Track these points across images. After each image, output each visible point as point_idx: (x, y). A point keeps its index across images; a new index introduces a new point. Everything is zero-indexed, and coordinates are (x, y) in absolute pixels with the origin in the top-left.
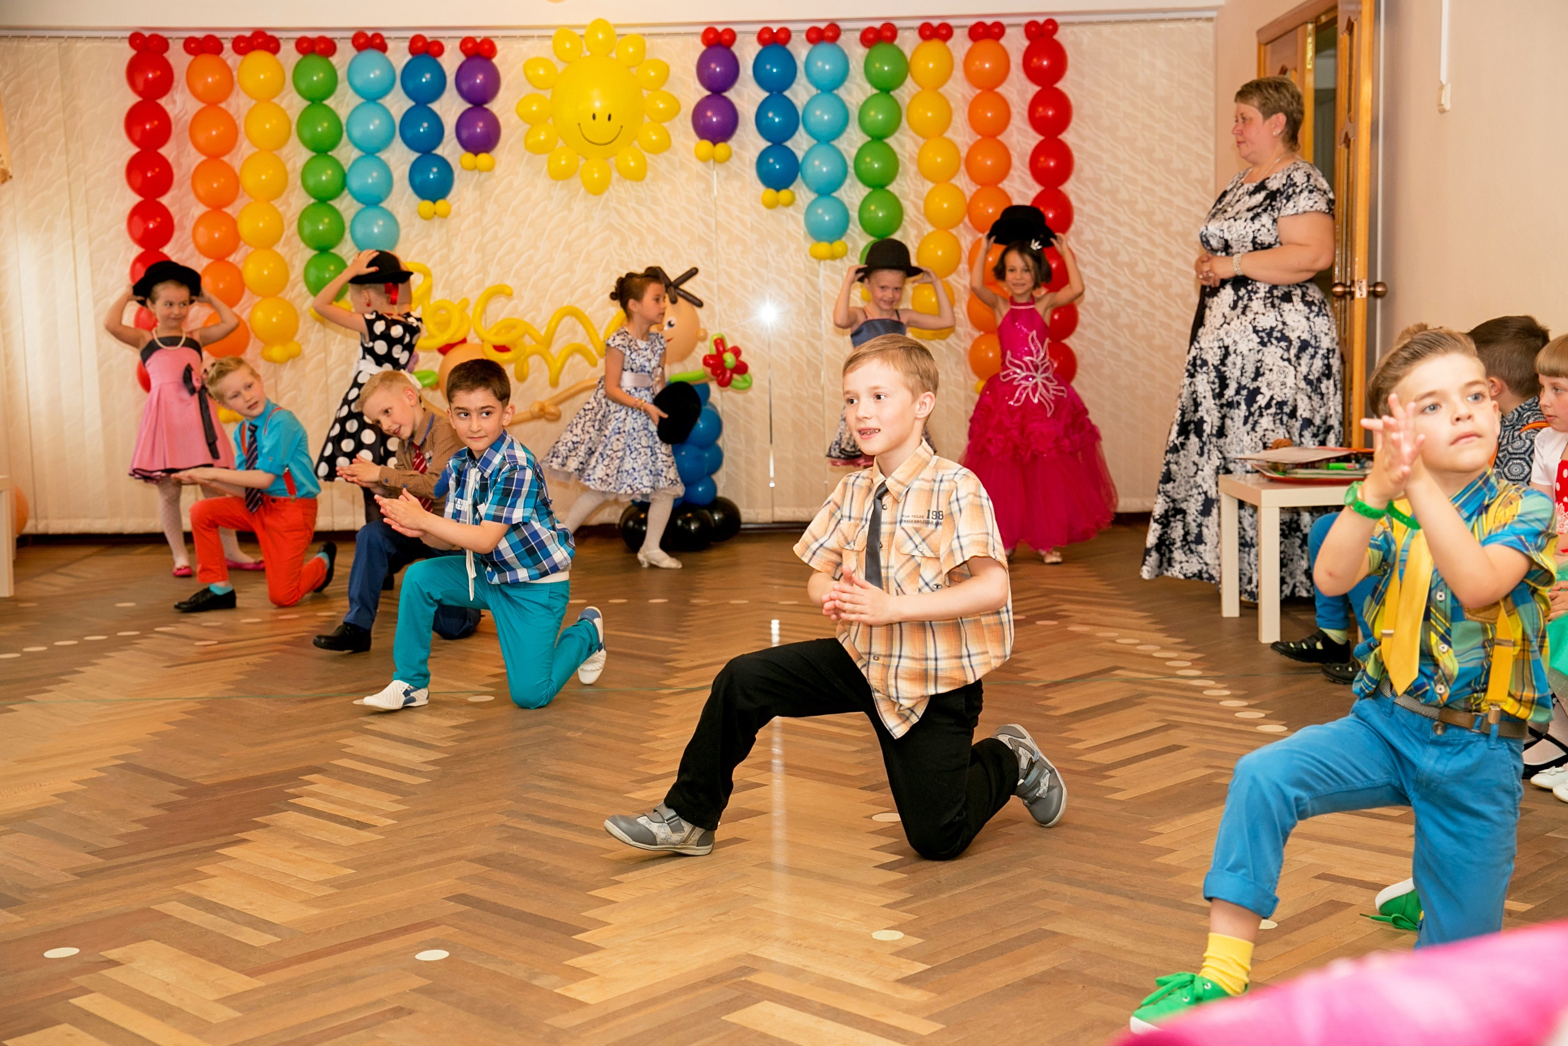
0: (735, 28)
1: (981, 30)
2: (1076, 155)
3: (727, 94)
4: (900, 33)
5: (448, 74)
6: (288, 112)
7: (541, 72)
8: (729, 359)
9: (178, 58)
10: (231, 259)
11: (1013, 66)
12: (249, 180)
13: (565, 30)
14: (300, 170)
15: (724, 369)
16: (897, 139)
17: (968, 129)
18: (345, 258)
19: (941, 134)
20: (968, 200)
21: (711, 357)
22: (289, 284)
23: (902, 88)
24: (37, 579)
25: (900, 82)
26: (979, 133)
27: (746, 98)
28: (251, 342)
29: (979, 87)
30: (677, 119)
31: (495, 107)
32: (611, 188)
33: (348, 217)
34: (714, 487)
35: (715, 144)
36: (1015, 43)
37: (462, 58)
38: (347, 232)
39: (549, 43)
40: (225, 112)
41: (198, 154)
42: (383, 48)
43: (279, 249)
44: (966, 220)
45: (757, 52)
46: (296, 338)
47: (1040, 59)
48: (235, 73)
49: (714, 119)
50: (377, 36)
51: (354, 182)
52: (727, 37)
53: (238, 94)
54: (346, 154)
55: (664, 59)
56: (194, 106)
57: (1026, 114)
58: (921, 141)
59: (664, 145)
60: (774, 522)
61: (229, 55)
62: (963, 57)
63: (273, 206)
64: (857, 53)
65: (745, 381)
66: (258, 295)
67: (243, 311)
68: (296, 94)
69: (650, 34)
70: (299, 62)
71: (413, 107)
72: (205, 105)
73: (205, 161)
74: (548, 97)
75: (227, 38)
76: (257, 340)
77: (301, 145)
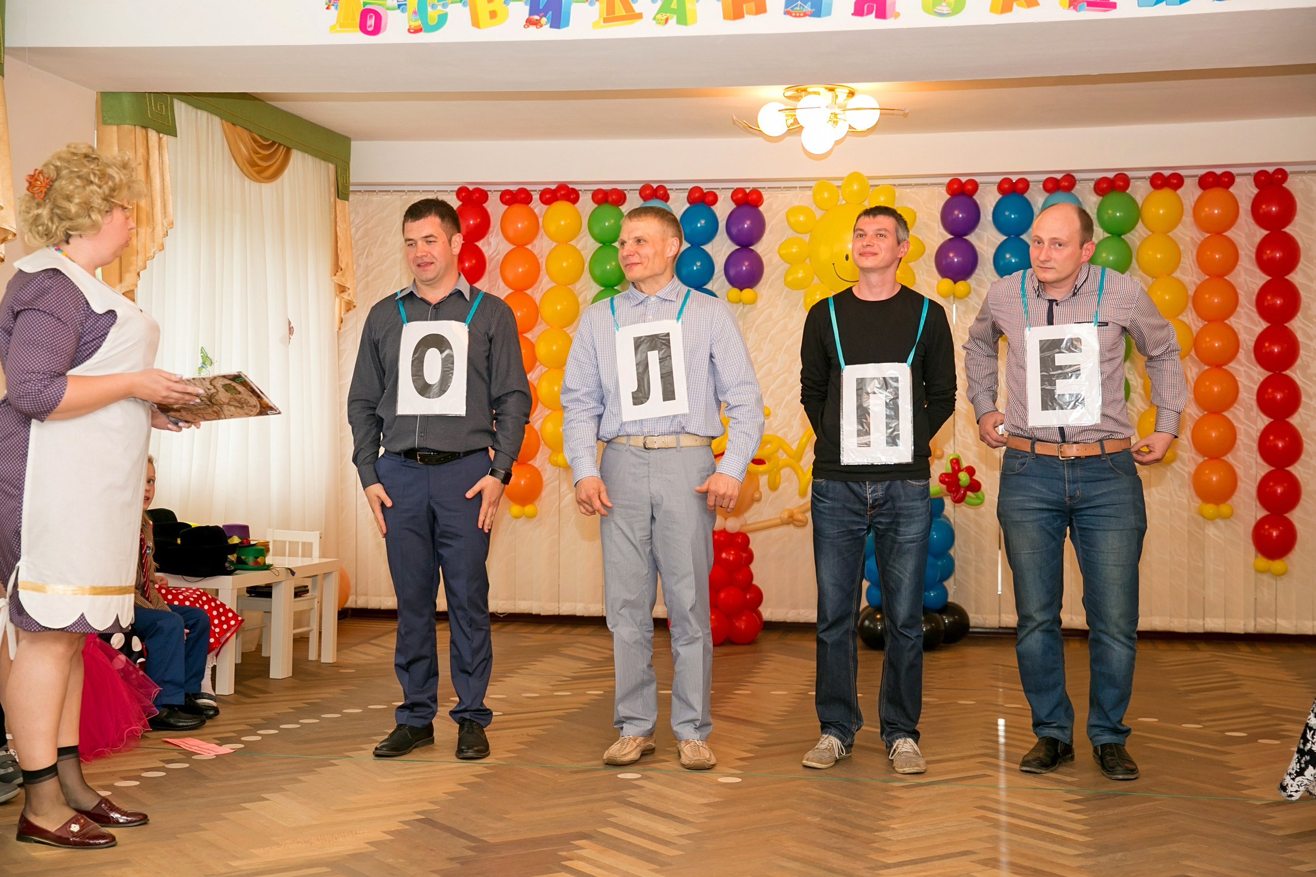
0: (977, 179)
2: (1303, 294)
3: (966, 238)
4: (1132, 182)
5: (719, 220)
6: (582, 252)
7: (801, 218)
8: (964, 477)
9: (495, 208)
11: (1241, 210)
12: (546, 311)
13: (823, 182)
15: (959, 487)
17: (1196, 270)
19: (1169, 275)
20: (1195, 335)
21: (946, 475)
23: (1133, 232)
24: (354, 648)
25: (1132, 227)
27: (986, 240)
28: (541, 449)
29: (1208, 232)
30: (921, 259)
31: (759, 248)
34: (945, 593)
35: (955, 283)
37: (734, 206)
39: (810, 193)
40: (530, 253)
41: (507, 288)
42: (665, 198)
44: (1193, 353)
45: (997, 200)
47: (1269, 205)
48: (540, 220)
49: (956, 260)
50: (661, 187)
52: (970, 187)
53: (542, 237)
55: (911, 206)
56: (506, 247)
57: (1254, 256)
58: (1150, 279)
60: (1000, 628)
61: (537, 205)
62: (1193, 204)
63: (565, 332)
64: (1092, 199)
65: (978, 498)
66: (549, 409)
67: (536, 421)
68: (590, 237)
69: (899, 185)
70: (594, 210)
71: (689, 248)
72: (514, 247)
73: (511, 294)
74: (807, 240)
75: (536, 191)
76: (546, 447)
77: (592, 280)
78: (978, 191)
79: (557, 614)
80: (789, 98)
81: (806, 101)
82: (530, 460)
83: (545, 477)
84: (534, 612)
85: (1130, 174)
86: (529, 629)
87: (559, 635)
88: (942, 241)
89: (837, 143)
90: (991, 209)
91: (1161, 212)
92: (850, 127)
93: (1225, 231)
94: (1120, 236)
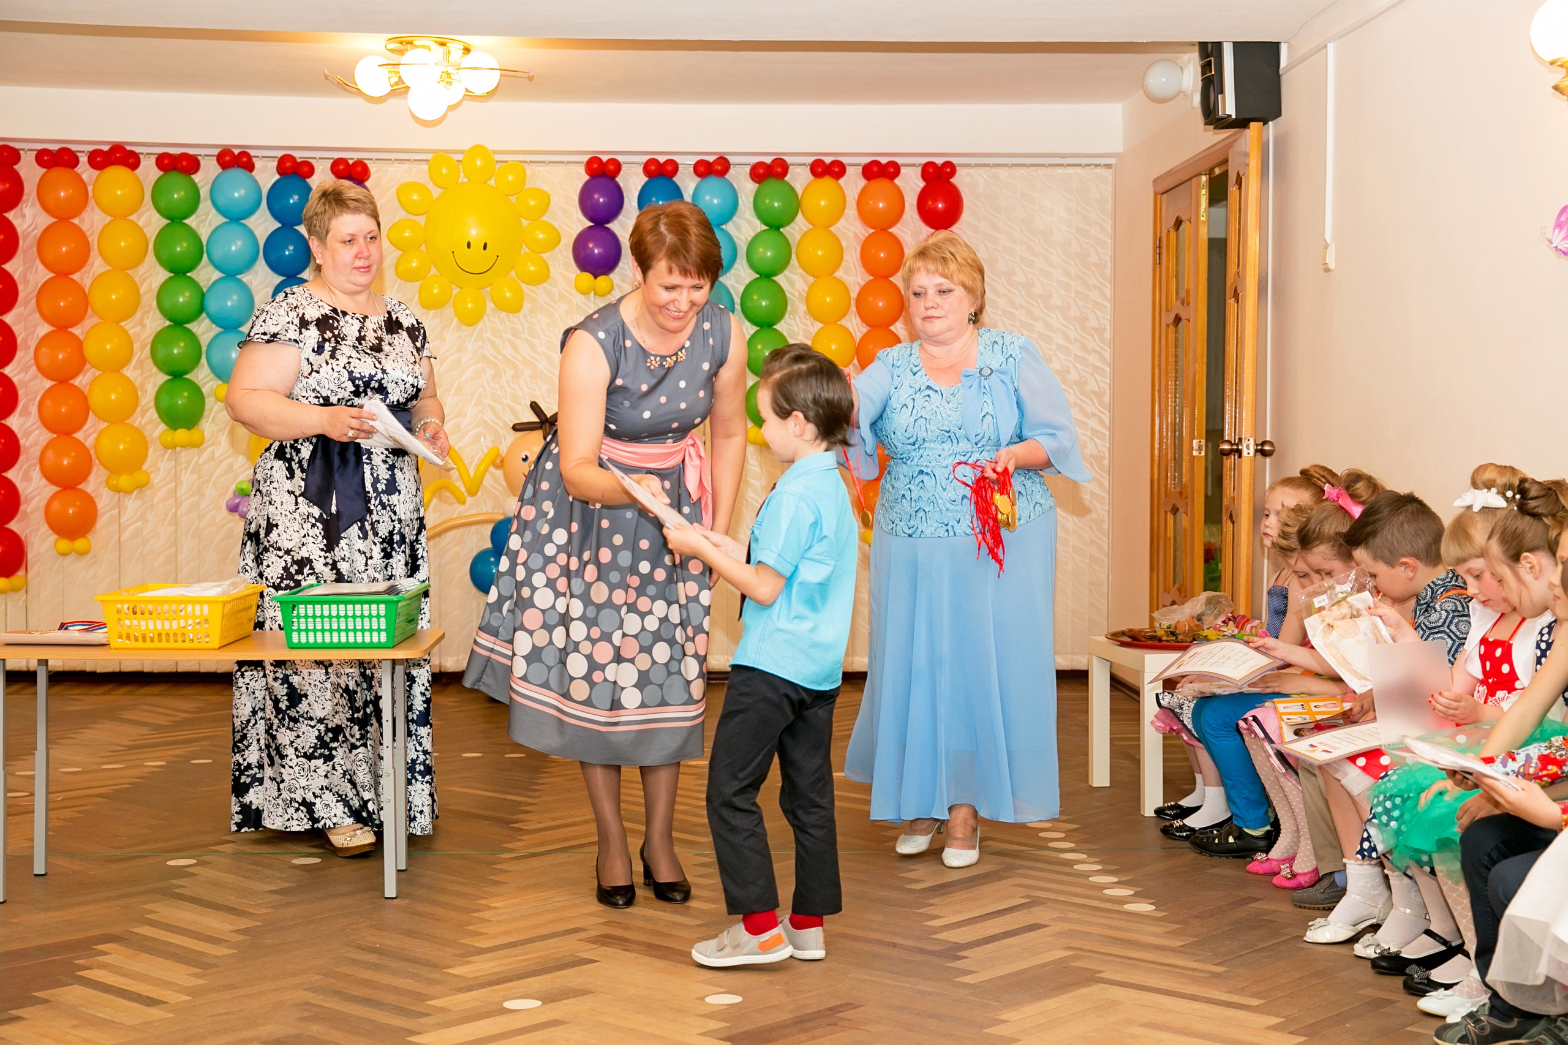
0: (620, 158)
1: (876, 169)
3: (610, 225)
4: (791, 169)
6: (145, 230)
7: (415, 198)
9: (29, 171)
10: (77, 382)
11: (907, 206)
12: (97, 300)
13: (441, 155)
14: (157, 289)
16: (785, 276)
17: (860, 269)
18: (200, 384)
19: (831, 274)
20: (858, 340)
22: (139, 409)
23: (792, 224)
25: (791, 219)
26: (871, 274)
28: (94, 470)
29: (872, 228)
30: (557, 249)
32: (485, 316)
33: (204, 342)
35: (595, 278)
36: (911, 183)
38: (204, 356)
39: (425, 167)
40: (77, 228)
41: (46, 271)
42: (249, 166)
43: (129, 372)
44: (855, 361)
45: (643, 184)
46: (145, 467)
47: (935, 201)
48: (90, 188)
49: (596, 251)
50: (244, 154)
51: (212, 305)
52: (611, 167)
53: (92, 209)
54: (206, 275)
55: (545, 188)
56: (45, 220)
58: (811, 279)
59: (543, 277)
61: (84, 170)
62: (857, 197)
63: (122, 327)
64: (747, 188)
66: (105, 421)
67: (87, 437)
68: (155, 211)
69: (531, 162)
70: (159, 179)
71: (279, 228)
72: (56, 220)
73: (52, 278)
74: (422, 224)
75: (83, 152)
76: (101, 468)
77: (158, 265)
78: (622, 172)
79: (117, 670)
80: (392, 51)
81: (411, 55)
82: (79, 483)
83: (101, 504)
84: (89, 669)
85: (787, 159)
86: (83, 689)
87: (119, 697)
88: (580, 229)
89: (451, 108)
90: (637, 194)
91: (822, 203)
92: (467, 90)
93: (890, 227)
94: (778, 229)
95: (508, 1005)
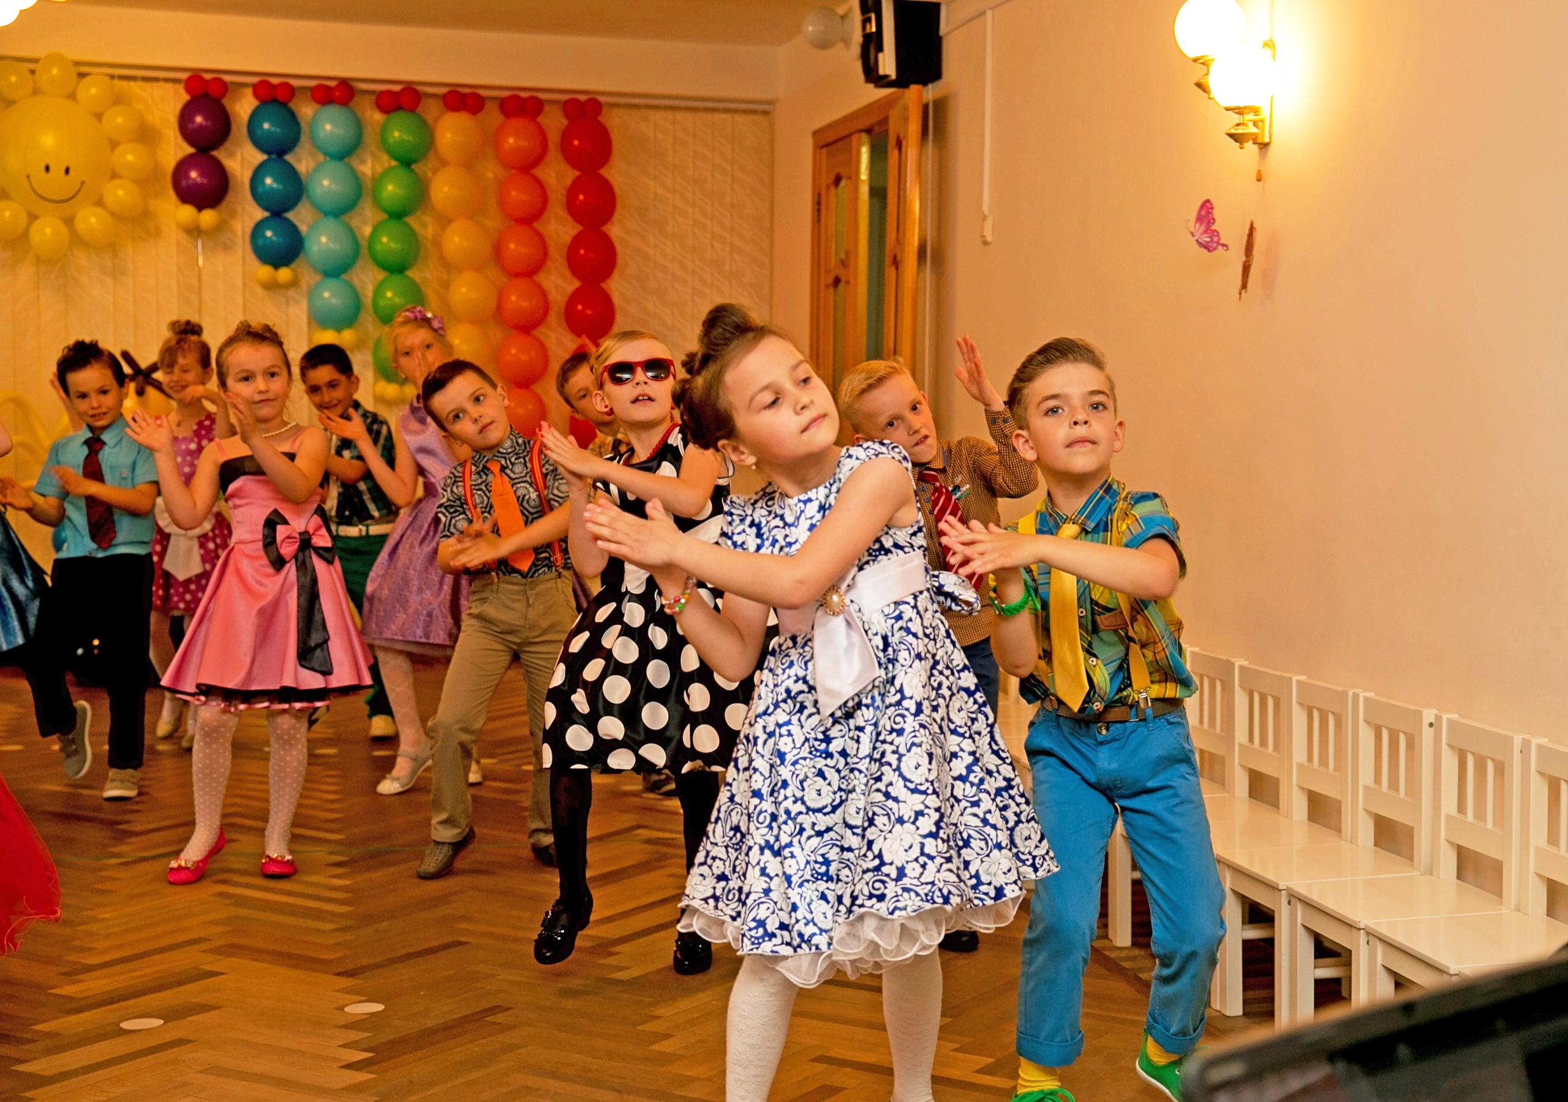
0: (226, 78)
1: (514, 105)
2: (619, 248)
3: (214, 153)
4: (424, 100)
11: (550, 146)
13: (10, 62)
16: (418, 219)
17: (497, 214)
20: (498, 291)
23: (425, 162)
25: (423, 156)
26: (509, 217)
27: (240, 159)
29: (511, 169)
35: (199, 211)
36: (554, 122)
45: (253, 108)
49: (199, 181)
52: (217, 88)
57: (564, 200)
62: (495, 133)
64: (373, 119)
78: (228, 95)
85: (421, 89)
88: (180, 156)
90: (246, 120)
91: (455, 138)
93: (533, 169)
94: (411, 166)
95: (125, 1025)
